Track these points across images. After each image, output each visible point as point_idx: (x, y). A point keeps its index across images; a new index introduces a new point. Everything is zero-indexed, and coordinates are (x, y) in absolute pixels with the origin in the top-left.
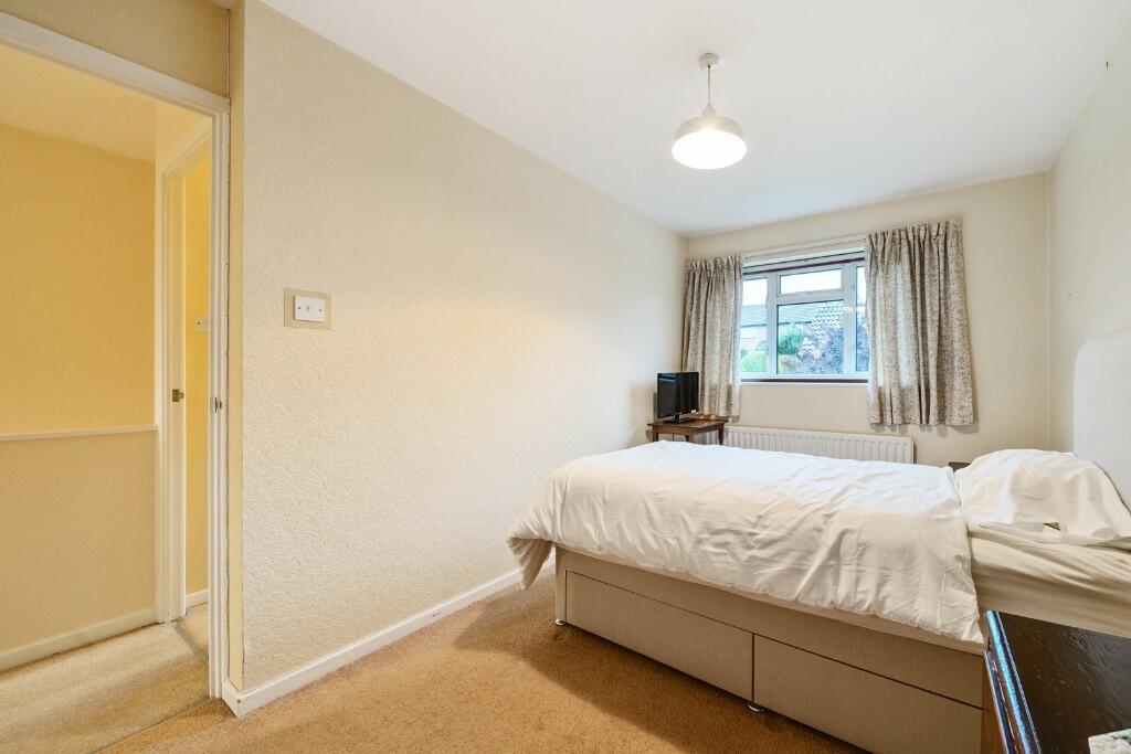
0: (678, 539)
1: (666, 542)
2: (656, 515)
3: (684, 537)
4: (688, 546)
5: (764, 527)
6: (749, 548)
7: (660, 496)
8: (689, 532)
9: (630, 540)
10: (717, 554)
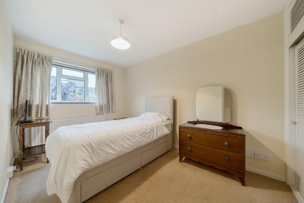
0: (136, 140)
1: (134, 142)
2: (129, 137)
3: (137, 139)
4: (139, 140)
5: (147, 130)
6: (147, 135)
7: (126, 133)
8: (137, 137)
9: (126, 146)
10: (143, 139)
